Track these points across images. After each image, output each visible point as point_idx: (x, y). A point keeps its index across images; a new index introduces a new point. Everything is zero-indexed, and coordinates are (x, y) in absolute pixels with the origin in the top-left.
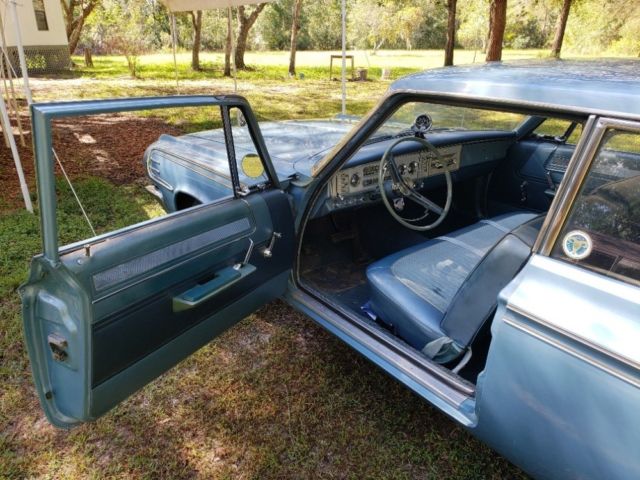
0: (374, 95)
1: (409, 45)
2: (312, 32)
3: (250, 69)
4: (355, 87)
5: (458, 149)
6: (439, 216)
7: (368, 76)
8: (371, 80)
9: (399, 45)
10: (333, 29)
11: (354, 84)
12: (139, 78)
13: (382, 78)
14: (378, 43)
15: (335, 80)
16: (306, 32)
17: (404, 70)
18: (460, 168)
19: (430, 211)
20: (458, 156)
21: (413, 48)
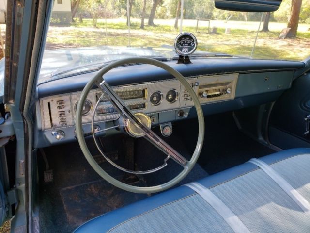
0: (218, 41)
1: (246, 19)
2: (196, 11)
3: (155, 26)
4: (208, 37)
5: (233, 78)
6: (182, 169)
7: (217, 31)
8: (218, 34)
9: (241, 18)
10: (207, 9)
11: (208, 35)
12: (97, 28)
13: (225, 34)
14: (228, 17)
15: (199, 32)
16: (193, 11)
17: (239, 30)
18: (235, 98)
19: (171, 161)
20: (234, 85)
21: (248, 21)
